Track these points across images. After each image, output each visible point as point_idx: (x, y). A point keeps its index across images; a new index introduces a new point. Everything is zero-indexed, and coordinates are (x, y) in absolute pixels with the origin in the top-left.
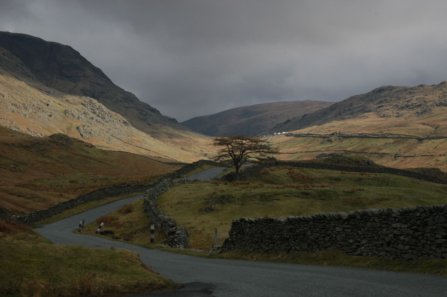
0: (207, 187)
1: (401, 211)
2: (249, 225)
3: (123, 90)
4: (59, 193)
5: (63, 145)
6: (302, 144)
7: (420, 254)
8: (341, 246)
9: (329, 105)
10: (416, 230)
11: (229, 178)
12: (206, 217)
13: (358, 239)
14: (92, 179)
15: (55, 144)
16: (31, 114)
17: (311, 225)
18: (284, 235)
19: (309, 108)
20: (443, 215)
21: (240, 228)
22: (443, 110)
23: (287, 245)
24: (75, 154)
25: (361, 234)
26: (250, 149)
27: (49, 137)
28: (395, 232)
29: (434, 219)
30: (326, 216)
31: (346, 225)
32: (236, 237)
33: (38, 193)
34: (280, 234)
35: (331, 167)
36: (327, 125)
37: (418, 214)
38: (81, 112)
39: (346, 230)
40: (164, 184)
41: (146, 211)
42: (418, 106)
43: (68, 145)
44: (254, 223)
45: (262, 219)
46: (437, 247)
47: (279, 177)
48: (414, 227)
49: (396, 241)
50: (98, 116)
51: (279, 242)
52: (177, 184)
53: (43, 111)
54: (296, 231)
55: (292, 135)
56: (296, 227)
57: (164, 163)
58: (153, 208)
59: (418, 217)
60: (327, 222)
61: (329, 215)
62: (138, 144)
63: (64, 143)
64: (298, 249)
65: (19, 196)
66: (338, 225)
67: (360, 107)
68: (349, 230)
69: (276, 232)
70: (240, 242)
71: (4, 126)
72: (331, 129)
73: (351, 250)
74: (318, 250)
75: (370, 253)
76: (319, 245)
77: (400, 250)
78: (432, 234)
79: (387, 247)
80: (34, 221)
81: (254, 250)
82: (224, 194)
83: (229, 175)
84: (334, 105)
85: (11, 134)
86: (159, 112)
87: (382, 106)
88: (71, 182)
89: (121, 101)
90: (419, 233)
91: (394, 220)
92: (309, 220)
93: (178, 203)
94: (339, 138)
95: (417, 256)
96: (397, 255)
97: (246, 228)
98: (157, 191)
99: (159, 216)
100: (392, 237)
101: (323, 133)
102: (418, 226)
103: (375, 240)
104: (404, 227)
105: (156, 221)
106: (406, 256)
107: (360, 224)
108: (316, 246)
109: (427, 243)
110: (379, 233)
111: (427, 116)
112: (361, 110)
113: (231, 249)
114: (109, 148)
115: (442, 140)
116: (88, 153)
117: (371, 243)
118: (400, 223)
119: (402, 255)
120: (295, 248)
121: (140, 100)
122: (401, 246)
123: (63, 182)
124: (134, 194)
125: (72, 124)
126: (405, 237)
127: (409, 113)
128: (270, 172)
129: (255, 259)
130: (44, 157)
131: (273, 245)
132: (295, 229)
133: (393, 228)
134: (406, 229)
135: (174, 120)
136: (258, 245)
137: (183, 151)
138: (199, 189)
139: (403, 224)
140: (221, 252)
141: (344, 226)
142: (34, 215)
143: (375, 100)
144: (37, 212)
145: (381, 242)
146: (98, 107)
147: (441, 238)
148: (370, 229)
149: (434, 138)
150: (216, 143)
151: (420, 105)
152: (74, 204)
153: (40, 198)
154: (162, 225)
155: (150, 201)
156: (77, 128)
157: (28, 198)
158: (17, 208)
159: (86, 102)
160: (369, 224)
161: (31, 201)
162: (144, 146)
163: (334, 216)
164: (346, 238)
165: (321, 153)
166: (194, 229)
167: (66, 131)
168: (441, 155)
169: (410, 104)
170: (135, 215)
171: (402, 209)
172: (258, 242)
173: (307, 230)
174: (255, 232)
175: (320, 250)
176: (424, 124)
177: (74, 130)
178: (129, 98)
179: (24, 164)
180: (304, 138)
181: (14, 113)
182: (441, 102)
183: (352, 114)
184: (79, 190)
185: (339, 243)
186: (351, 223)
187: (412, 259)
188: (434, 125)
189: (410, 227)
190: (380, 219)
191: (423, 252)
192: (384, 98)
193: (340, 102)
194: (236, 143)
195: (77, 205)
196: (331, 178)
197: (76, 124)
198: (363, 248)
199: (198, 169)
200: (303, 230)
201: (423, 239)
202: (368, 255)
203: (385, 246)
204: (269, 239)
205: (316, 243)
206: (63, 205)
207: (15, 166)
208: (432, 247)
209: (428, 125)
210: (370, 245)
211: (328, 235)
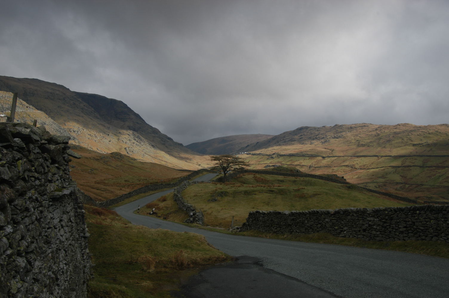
0: (211, 186)
1: (374, 210)
2: (262, 216)
3: (152, 127)
4: (119, 188)
5: (118, 158)
6: (256, 159)
7: (388, 237)
8: (329, 230)
9: (272, 137)
10: (385, 222)
11: (220, 180)
12: (213, 205)
13: (341, 227)
14: (138, 180)
15: (114, 158)
16: (99, 140)
17: (308, 217)
18: (288, 223)
19: (260, 138)
20: (404, 213)
21: (255, 217)
22: (336, 141)
23: (290, 228)
24: (125, 164)
25: (344, 223)
26: (232, 163)
27: (110, 154)
28: (370, 223)
29: (397, 215)
30: (319, 211)
31: (333, 217)
32: (252, 222)
33: (107, 187)
34: (285, 221)
35: (277, 174)
36: (270, 149)
37: (387, 212)
38: (127, 139)
39: (333, 221)
40: (185, 184)
41: (175, 200)
42: (322, 138)
43: (122, 159)
44: (266, 214)
45: (272, 212)
46: (400, 233)
47: (248, 179)
48: (383, 220)
49: (370, 229)
50: (137, 141)
51: (284, 227)
52: (192, 184)
53: (106, 138)
54: (297, 221)
55: (250, 154)
56: (297, 218)
57: (177, 170)
58: (181, 199)
59: (387, 214)
60: (319, 215)
61: (321, 211)
62: (160, 158)
63: (119, 158)
64: (298, 232)
65: (97, 189)
66: (327, 217)
67: (289, 138)
68: (335, 221)
69: (282, 220)
70: (255, 226)
71: (84, 147)
72: (273, 151)
73: (337, 233)
74: (312, 232)
75: (351, 236)
76: (313, 229)
77: (374, 234)
78: (396, 225)
79: (364, 232)
80: (109, 205)
81: (266, 231)
82: (222, 190)
83: (220, 178)
84: (275, 137)
85: (89, 152)
86: (172, 139)
87: (302, 138)
88: (126, 181)
89: (150, 133)
90: (387, 224)
91: (368, 215)
92: (306, 214)
93: (195, 196)
94: (278, 156)
95: (386, 239)
96: (371, 238)
97: (260, 217)
98: (181, 188)
99: (185, 204)
100: (367, 226)
101: (268, 153)
102: (387, 220)
103: (354, 228)
104: (376, 220)
105: (183, 207)
106: (378, 239)
107: (343, 217)
108: (311, 230)
109: (393, 231)
110: (357, 223)
111: (327, 144)
112: (290, 140)
113: (247, 229)
114: (144, 160)
115: (336, 158)
116: (132, 163)
117: (352, 229)
118: (373, 217)
119: (375, 237)
120: (296, 231)
121: (161, 132)
122: (374, 232)
123: (121, 181)
124: (165, 189)
125: (122, 146)
126: (377, 226)
127: (317, 142)
128: (243, 176)
129: (268, 237)
130: (107, 165)
131: (280, 229)
132: (297, 219)
133: (368, 220)
134: (378, 221)
135: (181, 145)
136: (269, 228)
137: (187, 163)
138: (206, 187)
139: (375, 218)
140: (240, 231)
141: (331, 218)
142: (108, 201)
143: (298, 134)
144: (111, 200)
145: (359, 229)
146: (137, 136)
147: (403, 228)
148: (350, 221)
149: (331, 157)
150: (212, 159)
151: (324, 138)
152: (131, 195)
153: (109, 190)
154: (187, 210)
155: (178, 195)
156: (125, 148)
157: (102, 191)
158: (97, 197)
159: (130, 133)
160: (349, 217)
161: (104, 193)
162: (164, 159)
163: (324, 212)
164: (333, 225)
165: (267, 165)
166: (206, 212)
167: (119, 150)
168: (335, 167)
169: (317, 137)
170: (169, 203)
171: (375, 209)
172: (269, 226)
173: (305, 220)
174: (267, 220)
175: (313, 233)
176: (326, 149)
177: (123, 149)
178: (155, 131)
179: (96, 169)
180: (257, 156)
181: (89, 140)
182: (335, 136)
183: (285, 142)
184: (130, 186)
185: (328, 228)
186: (336, 216)
187: (382, 240)
188: (331, 149)
189: (380, 220)
190: (358, 215)
191: (390, 236)
192: (303, 133)
193: (279, 135)
194: (224, 159)
195: (133, 196)
196: (278, 180)
197: (124, 146)
198: (345, 232)
199: (201, 175)
200: (302, 220)
201: (390, 228)
202: (350, 237)
203: (362, 231)
204: (277, 224)
205: (311, 228)
206: (125, 196)
207: (91, 171)
208: (396, 233)
209: (328, 149)
210: (350, 230)
211: (320, 224)
